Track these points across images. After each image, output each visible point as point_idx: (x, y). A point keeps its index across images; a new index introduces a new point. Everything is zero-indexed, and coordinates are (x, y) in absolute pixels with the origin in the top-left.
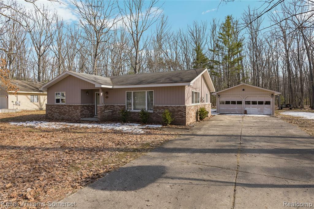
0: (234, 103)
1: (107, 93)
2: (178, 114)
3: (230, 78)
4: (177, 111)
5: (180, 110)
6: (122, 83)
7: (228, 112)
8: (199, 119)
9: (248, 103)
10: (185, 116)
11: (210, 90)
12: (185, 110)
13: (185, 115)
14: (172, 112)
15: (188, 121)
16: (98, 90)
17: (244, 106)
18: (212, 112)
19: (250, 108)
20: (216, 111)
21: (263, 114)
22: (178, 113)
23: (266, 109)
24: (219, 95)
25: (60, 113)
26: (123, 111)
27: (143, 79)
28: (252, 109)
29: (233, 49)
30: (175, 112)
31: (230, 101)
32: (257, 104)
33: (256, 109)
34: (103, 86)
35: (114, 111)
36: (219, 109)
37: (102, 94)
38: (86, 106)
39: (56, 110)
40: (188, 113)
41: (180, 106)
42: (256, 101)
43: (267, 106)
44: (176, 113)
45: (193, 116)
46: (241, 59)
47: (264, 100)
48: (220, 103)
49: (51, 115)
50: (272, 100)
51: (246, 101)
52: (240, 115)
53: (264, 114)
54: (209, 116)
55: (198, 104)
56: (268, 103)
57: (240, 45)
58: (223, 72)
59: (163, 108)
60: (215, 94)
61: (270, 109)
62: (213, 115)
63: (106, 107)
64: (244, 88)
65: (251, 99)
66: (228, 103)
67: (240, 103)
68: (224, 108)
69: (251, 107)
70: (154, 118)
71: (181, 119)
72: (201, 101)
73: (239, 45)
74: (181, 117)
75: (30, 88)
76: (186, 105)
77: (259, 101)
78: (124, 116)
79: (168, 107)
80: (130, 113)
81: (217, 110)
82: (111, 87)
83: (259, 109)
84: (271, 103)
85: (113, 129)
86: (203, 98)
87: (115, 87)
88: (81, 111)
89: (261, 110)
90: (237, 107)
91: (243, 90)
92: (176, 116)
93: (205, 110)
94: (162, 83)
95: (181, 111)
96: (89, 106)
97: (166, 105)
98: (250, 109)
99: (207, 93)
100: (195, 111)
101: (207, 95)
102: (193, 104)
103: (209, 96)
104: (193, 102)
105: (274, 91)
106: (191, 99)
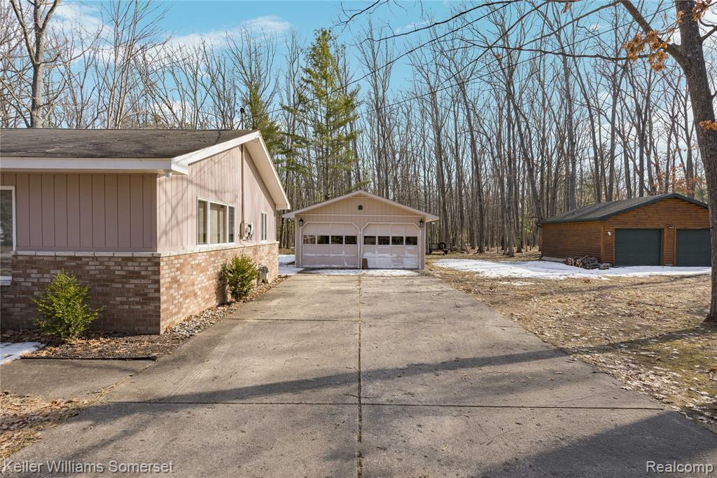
0: (338, 240)
2: (129, 290)
3: (331, 179)
4: (123, 277)
5: (133, 272)
7: (323, 266)
8: (229, 297)
9: (369, 240)
10: (156, 295)
11: (275, 205)
12: (158, 273)
13: (158, 290)
14: (98, 280)
15: (173, 315)
17: (362, 250)
18: (281, 265)
19: (374, 253)
20: (292, 263)
21: (402, 267)
22: (127, 286)
23: (410, 255)
24: (301, 220)
28: (380, 255)
29: (336, 111)
30: (113, 281)
31: (328, 237)
32: (389, 244)
33: (387, 255)
36: (302, 256)
40: (175, 280)
41: (136, 254)
42: (389, 237)
43: (411, 247)
44: (120, 286)
45: (200, 289)
46: (352, 137)
47: (404, 233)
48: (306, 241)
50: (420, 234)
51: (365, 237)
52: (352, 273)
53: (404, 269)
54: (270, 282)
55: (228, 245)
56: (412, 241)
57: (352, 105)
58: (314, 165)
59: (58, 264)
60: (291, 216)
61: (417, 255)
62: (283, 275)
64: (362, 205)
65: (378, 232)
66: (324, 240)
67: (352, 240)
68: (314, 255)
69: (377, 252)
71: (139, 307)
72: (241, 237)
73: (349, 105)
74: (137, 299)
76: (163, 250)
77: (395, 235)
79: (80, 258)
81: (297, 258)
83: (395, 255)
84: (419, 242)
86: (246, 226)
89: (397, 257)
90: (344, 250)
91: (360, 208)
92: (118, 299)
93: (250, 267)
95: (140, 277)
97: (71, 254)
98: (373, 255)
99: (266, 211)
100: (213, 271)
101: (264, 217)
102: (203, 247)
103: (272, 221)
104: (204, 239)
105: (424, 213)
106: (191, 227)
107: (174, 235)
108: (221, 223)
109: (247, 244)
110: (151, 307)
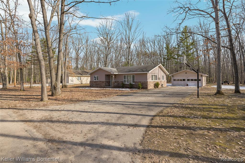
0: (181, 80)
1: (116, 76)
4: (144, 83)
6: (122, 72)
7: (178, 85)
8: (156, 87)
9: (188, 80)
11: (166, 74)
14: (142, 84)
15: (149, 88)
16: (112, 75)
17: (187, 82)
24: (173, 76)
25: (96, 84)
26: (122, 83)
27: (131, 70)
31: (179, 79)
32: (193, 81)
33: (193, 83)
34: (114, 73)
35: (119, 83)
36: (173, 83)
37: (114, 76)
38: (107, 81)
39: (94, 83)
40: (149, 84)
41: (146, 81)
42: (193, 79)
45: (152, 85)
48: (174, 80)
49: (92, 86)
50: (201, 78)
52: (184, 87)
54: (164, 87)
55: (156, 80)
59: (139, 82)
60: (171, 75)
63: (115, 82)
64: (187, 72)
65: (190, 78)
67: (184, 80)
68: (176, 83)
69: (190, 83)
70: (135, 86)
75: (77, 73)
76: (148, 81)
77: (195, 79)
78: (123, 85)
80: (125, 84)
82: (117, 73)
83: (195, 83)
84: (201, 80)
85: (119, 90)
86: (159, 78)
87: (119, 73)
88: (105, 84)
90: (183, 82)
91: (186, 73)
92: (144, 85)
94: (138, 72)
95: (146, 83)
96: (108, 81)
100: (154, 84)
101: (163, 76)
102: (152, 81)
103: (165, 77)
104: (152, 80)
105: (202, 74)
106: (151, 78)
107: (149, 79)
108: (155, 78)
109: (159, 80)
110: (147, 86)
